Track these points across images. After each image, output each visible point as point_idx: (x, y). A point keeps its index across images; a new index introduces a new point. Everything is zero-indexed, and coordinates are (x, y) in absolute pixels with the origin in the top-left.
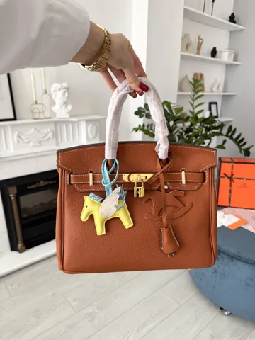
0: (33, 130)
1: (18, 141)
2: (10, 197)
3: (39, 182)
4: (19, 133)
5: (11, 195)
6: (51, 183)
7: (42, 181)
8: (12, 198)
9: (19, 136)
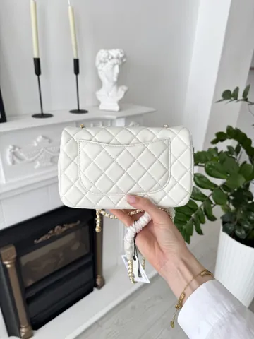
0: (39, 139)
1: (14, 162)
2: (4, 266)
3: (53, 229)
4: (14, 147)
5: (6, 263)
6: (71, 226)
7: (57, 227)
8: (8, 266)
9: (14, 154)
